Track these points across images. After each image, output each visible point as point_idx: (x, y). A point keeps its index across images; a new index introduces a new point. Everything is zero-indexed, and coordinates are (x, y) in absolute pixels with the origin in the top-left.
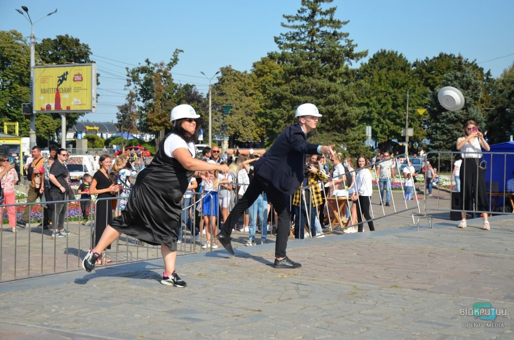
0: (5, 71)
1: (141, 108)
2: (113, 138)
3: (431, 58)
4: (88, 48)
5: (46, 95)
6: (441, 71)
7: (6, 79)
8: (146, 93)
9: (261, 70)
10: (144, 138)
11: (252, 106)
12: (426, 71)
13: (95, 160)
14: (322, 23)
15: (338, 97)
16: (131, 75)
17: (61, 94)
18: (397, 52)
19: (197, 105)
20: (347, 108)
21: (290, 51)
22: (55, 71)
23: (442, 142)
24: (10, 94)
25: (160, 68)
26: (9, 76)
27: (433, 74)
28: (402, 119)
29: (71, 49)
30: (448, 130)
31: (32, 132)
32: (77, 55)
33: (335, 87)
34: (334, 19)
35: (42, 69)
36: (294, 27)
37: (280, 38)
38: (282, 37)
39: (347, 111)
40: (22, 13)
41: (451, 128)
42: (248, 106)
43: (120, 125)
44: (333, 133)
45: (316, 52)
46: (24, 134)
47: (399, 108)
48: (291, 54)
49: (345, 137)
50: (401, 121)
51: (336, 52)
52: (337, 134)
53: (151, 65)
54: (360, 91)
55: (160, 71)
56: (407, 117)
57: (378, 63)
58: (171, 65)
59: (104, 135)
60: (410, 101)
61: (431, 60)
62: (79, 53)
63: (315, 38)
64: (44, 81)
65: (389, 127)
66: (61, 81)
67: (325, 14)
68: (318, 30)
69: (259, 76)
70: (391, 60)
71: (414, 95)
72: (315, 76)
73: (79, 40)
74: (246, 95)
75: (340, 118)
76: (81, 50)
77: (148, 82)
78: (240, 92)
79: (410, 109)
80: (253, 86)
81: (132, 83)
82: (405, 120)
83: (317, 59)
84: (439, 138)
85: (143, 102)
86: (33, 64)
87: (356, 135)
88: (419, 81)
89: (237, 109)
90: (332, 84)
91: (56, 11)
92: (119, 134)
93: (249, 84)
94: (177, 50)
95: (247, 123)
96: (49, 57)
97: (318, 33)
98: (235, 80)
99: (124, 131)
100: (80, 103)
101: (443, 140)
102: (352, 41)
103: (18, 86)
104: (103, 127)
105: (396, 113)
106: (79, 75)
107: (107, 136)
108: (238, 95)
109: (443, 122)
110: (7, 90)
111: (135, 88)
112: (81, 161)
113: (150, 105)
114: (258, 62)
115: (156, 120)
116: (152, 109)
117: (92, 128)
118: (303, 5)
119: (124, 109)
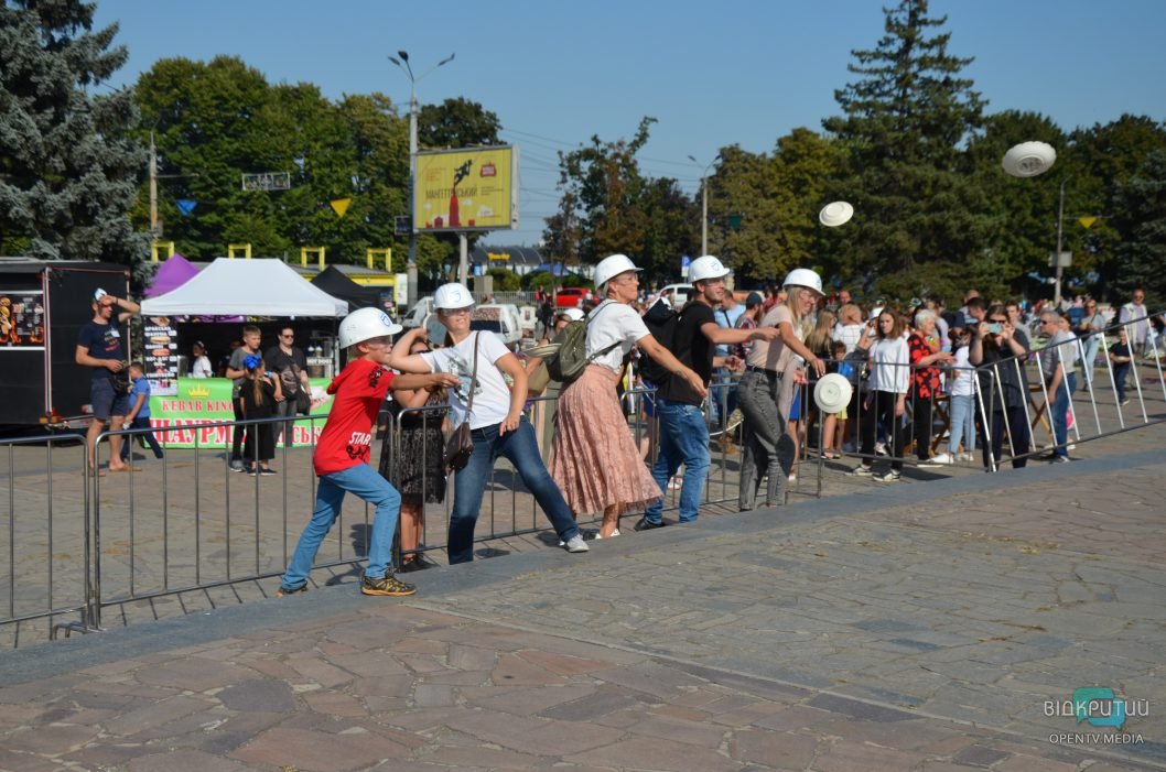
0: (364, 162)
1: (583, 221)
2: (535, 273)
3: (1104, 124)
4: (495, 119)
5: (435, 201)
6: (1124, 146)
7: (365, 175)
8: (592, 193)
9: (792, 152)
10: (586, 273)
11: (775, 215)
12: (1096, 148)
13: (520, 312)
14: (924, 63)
15: (954, 197)
16: (566, 164)
17: (459, 199)
18: (1040, 115)
19: (681, 214)
20: (970, 217)
21: (862, 115)
22: (451, 160)
23: (1141, 277)
24: (370, 201)
25: (617, 151)
26: (369, 171)
27: (1108, 153)
28: (1051, 235)
29: (467, 122)
30: (1155, 255)
31: (411, 264)
32: (478, 132)
33: (948, 180)
34: (946, 55)
35: (429, 157)
36: (871, 72)
37: (845, 92)
38: (849, 90)
39: (970, 222)
40: (398, 63)
41: (1159, 251)
42: (768, 215)
43: (549, 252)
44: (942, 263)
45: (911, 115)
46: (400, 268)
47: (1045, 216)
48: (865, 120)
49: (964, 270)
50: (1049, 239)
51: (950, 116)
52: (948, 263)
53: (601, 147)
54: (992, 185)
55: (617, 155)
56: (1060, 232)
57: (1004, 135)
58: (635, 145)
59: (519, 269)
60: (1066, 203)
61: (1105, 129)
62: (480, 128)
63: (909, 91)
64: (431, 177)
65: (1025, 251)
66: (460, 177)
67: (930, 46)
68: (915, 76)
69: (788, 161)
70: (1030, 128)
71: (1073, 192)
72: (911, 159)
73: (480, 107)
74: (766, 197)
75: (955, 235)
76: (484, 123)
77: (596, 176)
78: (754, 191)
79: (1066, 218)
80: (777, 180)
81: (569, 178)
82: (1056, 238)
83: (915, 128)
84: (1136, 269)
85: (587, 210)
86: (414, 148)
87: (985, 266)
88: (1083, 166)
89: (749, 221)
90: (942, 173)
91: (453, 57)
92: (547, 267)
93: (771, 176)
94: (646, 118)
95: (766, 245)
96: (431, 136)
97: (916, 82)
98: (746, 170)
99: (556, 261)
100: (491, 214)
101: (1144, 274)
102: (979, 94)
103: (384, 187)
104: (517, 255)
105: (1040, 225)
106: (490, 165)
107: (524, 269)
108: (751, 196)
109: (1143, 241)
110: (367, 194)
111: (574, 185)
112: (498, 316)
113: (599, 216)
114: (787, 138)
115: (609, 241)
116: (603, 223)
117: (498, 257)
118: (889, 31)
119: (556, 223)
